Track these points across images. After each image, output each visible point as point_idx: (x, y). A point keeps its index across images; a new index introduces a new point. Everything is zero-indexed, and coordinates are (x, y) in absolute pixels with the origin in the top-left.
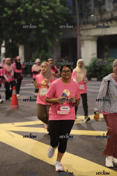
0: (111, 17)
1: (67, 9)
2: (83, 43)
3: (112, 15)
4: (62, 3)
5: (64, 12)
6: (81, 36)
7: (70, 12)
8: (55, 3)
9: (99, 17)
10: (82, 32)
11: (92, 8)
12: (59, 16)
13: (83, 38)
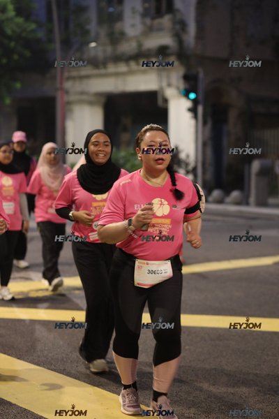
0: (136, 51)
1: (33, 26)
2: (71, 111)
3: (140, 45)
4: (19, 11)
5: (24, 35)
6: (67, 92)
7: (41, 34)
8: (3, 10)
9: (109, 49)
10: (68, 85)
11: (93, 26)
12: (12, 44)
13: (72, 98)
